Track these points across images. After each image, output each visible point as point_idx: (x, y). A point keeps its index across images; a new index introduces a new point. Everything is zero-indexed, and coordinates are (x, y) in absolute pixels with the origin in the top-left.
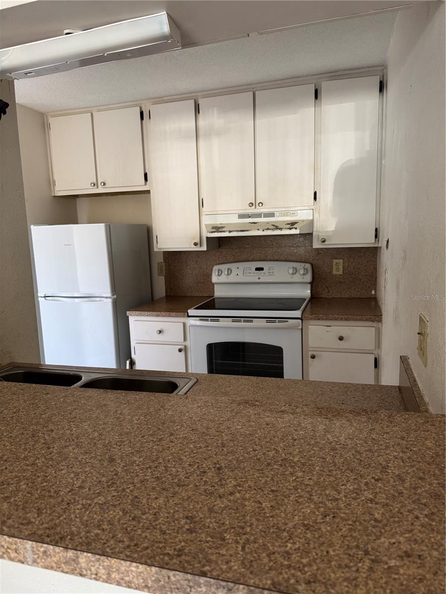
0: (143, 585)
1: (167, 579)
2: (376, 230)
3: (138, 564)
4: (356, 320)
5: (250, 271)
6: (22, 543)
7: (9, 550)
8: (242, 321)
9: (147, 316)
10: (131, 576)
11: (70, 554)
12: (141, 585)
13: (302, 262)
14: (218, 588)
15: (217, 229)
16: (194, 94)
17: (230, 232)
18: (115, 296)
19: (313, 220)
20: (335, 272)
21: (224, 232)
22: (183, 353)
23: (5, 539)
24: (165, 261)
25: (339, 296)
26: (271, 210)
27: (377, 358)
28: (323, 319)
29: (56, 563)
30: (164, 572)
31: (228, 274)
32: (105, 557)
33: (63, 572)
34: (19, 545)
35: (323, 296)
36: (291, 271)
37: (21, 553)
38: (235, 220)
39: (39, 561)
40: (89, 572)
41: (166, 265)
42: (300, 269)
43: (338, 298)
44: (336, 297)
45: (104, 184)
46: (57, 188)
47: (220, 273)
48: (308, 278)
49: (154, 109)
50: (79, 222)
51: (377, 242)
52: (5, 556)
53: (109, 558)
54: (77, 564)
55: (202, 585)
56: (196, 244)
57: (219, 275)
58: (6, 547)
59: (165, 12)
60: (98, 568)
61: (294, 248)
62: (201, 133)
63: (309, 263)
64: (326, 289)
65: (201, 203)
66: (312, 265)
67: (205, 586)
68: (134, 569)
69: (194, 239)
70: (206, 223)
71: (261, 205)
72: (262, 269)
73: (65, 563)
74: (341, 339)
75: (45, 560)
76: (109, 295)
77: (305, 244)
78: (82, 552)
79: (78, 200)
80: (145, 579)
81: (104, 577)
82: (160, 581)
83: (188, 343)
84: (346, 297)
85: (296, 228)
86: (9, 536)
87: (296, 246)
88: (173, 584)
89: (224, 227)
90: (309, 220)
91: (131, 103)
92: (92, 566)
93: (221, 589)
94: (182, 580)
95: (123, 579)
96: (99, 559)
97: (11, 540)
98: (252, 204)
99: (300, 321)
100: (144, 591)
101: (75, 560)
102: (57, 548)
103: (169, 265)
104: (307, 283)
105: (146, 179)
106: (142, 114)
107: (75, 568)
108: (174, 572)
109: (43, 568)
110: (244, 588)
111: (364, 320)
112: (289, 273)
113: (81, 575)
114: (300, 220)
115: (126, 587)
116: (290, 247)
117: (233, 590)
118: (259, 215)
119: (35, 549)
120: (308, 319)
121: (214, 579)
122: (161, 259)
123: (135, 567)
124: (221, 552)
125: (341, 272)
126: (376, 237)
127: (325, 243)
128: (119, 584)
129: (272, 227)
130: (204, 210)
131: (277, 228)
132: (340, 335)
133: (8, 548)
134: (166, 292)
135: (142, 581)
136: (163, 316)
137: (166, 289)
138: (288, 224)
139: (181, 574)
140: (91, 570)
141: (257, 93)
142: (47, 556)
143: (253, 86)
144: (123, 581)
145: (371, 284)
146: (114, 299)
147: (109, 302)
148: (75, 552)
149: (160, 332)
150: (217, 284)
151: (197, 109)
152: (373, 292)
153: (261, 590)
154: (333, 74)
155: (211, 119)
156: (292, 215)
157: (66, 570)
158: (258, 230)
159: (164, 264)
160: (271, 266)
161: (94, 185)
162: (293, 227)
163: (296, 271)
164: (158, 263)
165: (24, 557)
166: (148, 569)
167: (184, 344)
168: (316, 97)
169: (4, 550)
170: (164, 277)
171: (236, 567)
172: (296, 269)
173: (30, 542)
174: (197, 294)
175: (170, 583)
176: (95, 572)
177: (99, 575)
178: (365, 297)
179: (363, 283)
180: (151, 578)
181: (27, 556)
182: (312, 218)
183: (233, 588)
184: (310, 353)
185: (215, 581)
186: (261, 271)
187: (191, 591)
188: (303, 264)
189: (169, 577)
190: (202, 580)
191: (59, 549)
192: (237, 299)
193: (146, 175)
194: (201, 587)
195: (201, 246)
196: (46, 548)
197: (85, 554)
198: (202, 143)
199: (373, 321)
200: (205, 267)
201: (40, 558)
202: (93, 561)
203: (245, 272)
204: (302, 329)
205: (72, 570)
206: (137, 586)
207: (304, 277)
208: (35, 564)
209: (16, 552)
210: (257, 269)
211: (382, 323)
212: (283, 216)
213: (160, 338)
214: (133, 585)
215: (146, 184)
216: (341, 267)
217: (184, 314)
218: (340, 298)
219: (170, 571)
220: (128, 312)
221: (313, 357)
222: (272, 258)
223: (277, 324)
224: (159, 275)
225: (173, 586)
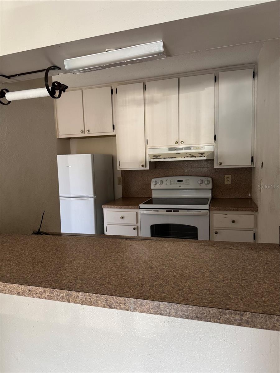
0: (195, 316)
1: (208, 312)
2: (252, 157)
3: (193, 306)
4: (243, 210)
5: (174, 182)
6: (128, 300)
7: (121, 304)
8: (172, 211)
9: (115, 208)
10: (189, 312)
11: (156, 303)
12: (194, 317)
13: (206, 177)
14: (235, 315)
15: (156, 157)
16: (144, 79)
17: (164, 158)
18: (95, 197)
19: (214, 151)
20: (226, 183)
21: (161, 158)
22: (136, 231)
23: (119, 299)
24: (122, 176)
25: (229, 197)
26: (189, 146)
27: (255, 233)
28: (222, 210)
29: (147, 309)
30: (207, 309)
31: (161, 184)
32: (175, 304)
33: (150, 313)
34: (127, 301)
35: (219, 197)
36: (199, 182)
37: (127, 305)
38: (166, 151)
39: (137, 308)
40: (165, 312)
41: (123, 179)
42: (205, 181)
43: (228, 198)
44: (227, 197)
45: (89, 131)
46: (60, 133)
47: (156, 183)
48: (210, 186)
49: (119, 88)
50: (71, 153)
51: (253, 164)
52: (118, 307)
53: (177, 304)
54: (159, 309)
55: (227, 314)
56: (143, 166)
57: (155, 184)
58: (119, 303)
59: (162, 41)
60: (171, 310)
61: (201, 169)
62: (147, 101)
63: (210, 177)
64: (221, 193)
65: (147, 142)
66: (212, 178)
67: (228, 314)
68: (190, 309)
69: (142, 162)
70: (149, 154)
71: (182, 143)
72: (181, 181)
73: (152, 309)
74: (233, 222)
75: (141, 307)
76: (92, 196)
77: (208, 166)
78: (162, 302)
79: (71, 140)
80: (196, 313)
81: (173, 314)
82: (205, 314)
83: (139, 225)
84: (233, 197)
85: (204, 156)
86: (121, 297)
87: (202, 167)
88: (211, 315)
89: (160, 156)
90: (211, 151)
91: (106, 85)
92: (167, 309)
93: (237, 315)
94: (216, 312)
95: (184, 314)
96: (172, 305)
97: (122, 299)
98: (177, 142)
99: (208, 211)
100: (195, 320)
101: (158, 307)
102: (148, 301)
103: (125, 178)
104: (209, 189)
105: (114, 128)
106: (112, 90)
107: (158, 310)
108: (212, 309)
109: (140, 312)
110: (249, 314)
111: (247, 211)
112: (198, 183)
113: (161, 314)
114: (206, 152)
115: (185, 318)
116: (198, 167)
117: (244, 315)
118: (181, 149)
119: (135, 303)
120: (213, 210)
121: (233, 310)
122: (120, 175)
123: (191, 308)
124: (231, 301)
125: (230, 183)
126: (252, 161)
127: (221, 165)
128: (181, 317)
129: (189, 156)
130: (148, 145)
131: (193, 156)
132: (232, 220)
133: (120, 303)
134: (123, 195)
135: (195, 314)
136: (124, 208)
137: (122, 193)
138: (199, 154)
139: (216, 309)
140: (166, 311)
141: (180, 78)
142: (142, 306)
143: (178, 75)
144: (184, 316)
145: (248, 190)
146: (95, 198)
147: (92, 200)
148: (158, 302)
149: (122, 218)
150: (154, 189)
151: (145, 88)
152: (250, 195)
153: (258, 314)
154: (225, 68)
155: (153, 93)
156: (201, 149)
157: (152, 312)
158: (181, 157)
159: (121, 178)
160: (187, 179)
161: (83, 132)
162: (203, 155)
163: (202, 182)
164: (118, 177)
165: (129, 307)
166: (198, 308)
167: (137, 225)
168: (215, 81)
169: (118, 305)
170: (121, 186)
171: (242, 306)
172: (202, 181)
173: (133, 299)
174: (141, 196)
175: (210, 315)
176: (169, 312)
177: (171, 313)
178: (244, 198)
179: (243, 189)
180: (199, 313)
181: (131, 307)
182: (213, 150)
183: (243, 314)
184: (214, 231)
185: (234, 311)
186: (181, 182)
187: (221, 317)
188: (207, 178)
189: (209, 311)
190: (227, 311)
191: (149, 301)
192: (167, 198)
193: (113, 126)
194: (227, 315)
195: (145, 167)
196: (142, 301)
197: (164, 303)
198: (147, 108)
199: (253, 211)
200: (146, 180)
201: (138, 307)
202: (167, 306)
203: (171, 182)
204: (209, 216)
205: (156, 312)
206: (192, 317)
207: (208, 185)
208: (135, 311)
209: (125, 305)
210: (179, 181)
211: (258, 212)
212: (196, 149)
213: (122, 221)
214: (189, 317)
215: (113, 131)
216: (230, 180)
217: (137, 207)
218: (230, 198)
219: (210, 308)
220: (103, 206)
221: (216, 233)
222: (187, 174)
223: (194, 213)
224: (118, 185)
225: (211, 316)
